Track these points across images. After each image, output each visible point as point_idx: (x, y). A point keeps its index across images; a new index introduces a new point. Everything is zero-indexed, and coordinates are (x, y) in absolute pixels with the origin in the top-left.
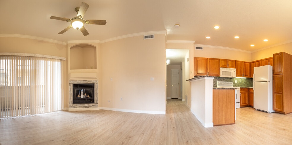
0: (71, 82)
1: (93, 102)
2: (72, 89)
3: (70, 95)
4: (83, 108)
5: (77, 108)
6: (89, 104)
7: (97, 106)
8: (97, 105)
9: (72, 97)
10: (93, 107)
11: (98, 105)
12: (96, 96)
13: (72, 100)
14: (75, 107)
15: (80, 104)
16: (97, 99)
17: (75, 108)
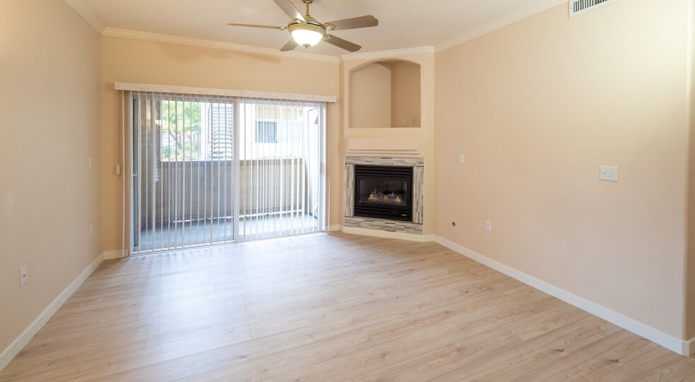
0: (349, 161)
1: (409, 218)
2: (352, 178)
3: (347, 193)
4: (381, 229)
5: (363, 227)
6: (398, 224)
7: (419, 231)
8: (419, 227)
9: (352, 199)
10: (408, 232)
11: (423, 227)
12: (418, 203)
13: (352, 207)
14: (358, 225)
15: (372, 219)
16: (420, 211)
17: (359, 227)
